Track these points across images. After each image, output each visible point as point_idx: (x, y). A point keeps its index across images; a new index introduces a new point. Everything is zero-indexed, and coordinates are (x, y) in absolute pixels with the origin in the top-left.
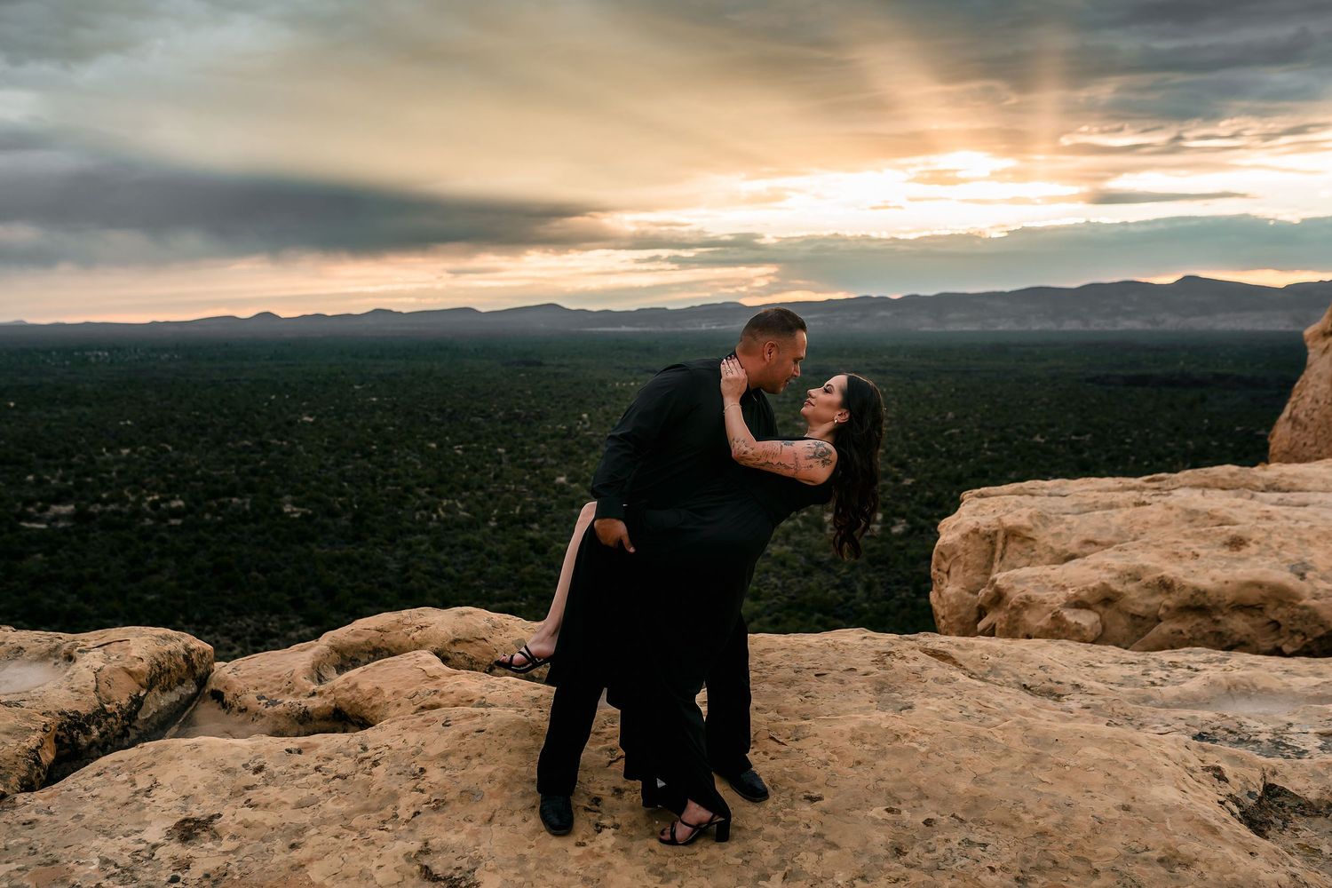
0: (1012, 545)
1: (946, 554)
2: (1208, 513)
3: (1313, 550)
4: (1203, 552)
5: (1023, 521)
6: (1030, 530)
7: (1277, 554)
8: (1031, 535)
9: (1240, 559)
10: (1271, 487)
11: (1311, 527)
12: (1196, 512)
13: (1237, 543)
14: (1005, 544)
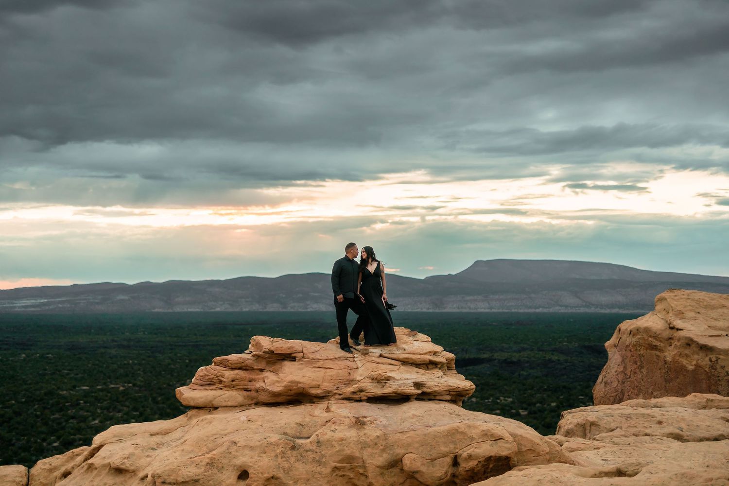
0: (593, 427)
1: (570, 432)
2: (648, 414)
3: (681, 424)
4: (652, 426)
5: (595, 419)
6: (597, 422)
7: (672, 425)
8: (598, 424)
9: (663, 427)
10: (656, 406)
11: (678, 417)
12: (644, 414)
13: (660, 423)
14: (590, 427)
